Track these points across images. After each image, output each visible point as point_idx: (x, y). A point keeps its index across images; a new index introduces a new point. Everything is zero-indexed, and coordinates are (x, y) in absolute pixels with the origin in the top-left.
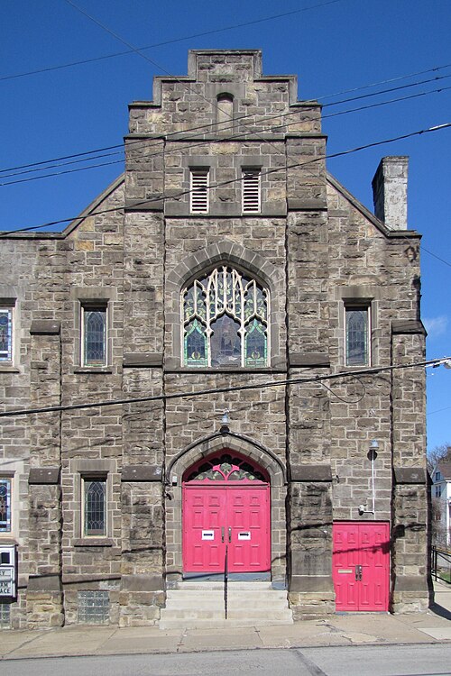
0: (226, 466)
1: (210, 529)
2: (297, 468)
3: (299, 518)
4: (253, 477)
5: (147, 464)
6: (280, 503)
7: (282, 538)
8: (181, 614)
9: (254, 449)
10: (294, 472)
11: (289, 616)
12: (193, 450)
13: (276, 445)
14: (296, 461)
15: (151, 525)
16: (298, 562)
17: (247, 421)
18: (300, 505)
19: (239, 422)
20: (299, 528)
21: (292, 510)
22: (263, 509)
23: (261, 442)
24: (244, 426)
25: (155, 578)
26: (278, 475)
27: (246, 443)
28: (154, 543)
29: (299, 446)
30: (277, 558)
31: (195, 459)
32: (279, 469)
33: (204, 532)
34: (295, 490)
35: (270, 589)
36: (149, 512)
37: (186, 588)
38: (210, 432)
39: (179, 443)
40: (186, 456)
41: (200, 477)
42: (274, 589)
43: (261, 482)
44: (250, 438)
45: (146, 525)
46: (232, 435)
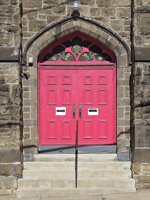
0: (77, 48)
1: (63, 105)
2: (140, 49)
3: (142, 95)
4: (100, 58)
5: (5, 46)
6: (125, 81)
7: (126, 114)
8: (36, 183)
9: (102, 33)
10: (138, 53)
11: (132, 185)
12: (47, 33)
13: (122, 29)
14: (140, 43)
15: (10, 102)
16: (140, 135)
17: (96, 6)
18: (143, 83)
19: (88, 7)
20: (142, 105)
21: (135, 88)
22: (110, 87)
23: (109, 26)
24: (93, 11)
25: (13, 151)
26: (123, 56)
27: (95, 27)
28: (13, 118)
29: (142, 29)
30: (122, 133)
31: (49, 41)
32: (124, 50)
33: (57, 109)
34: (139, 70)
35: (115, 160)
36: (7, 90)
37: (41, 160)
38: (62, 16)
39: (35, 27)
40: (41, 39)
41: (54, 58)
42: (119, 160)
43: (108, 63)
44: (99, 22)
45: (5, 101)
46: (83, 19)
